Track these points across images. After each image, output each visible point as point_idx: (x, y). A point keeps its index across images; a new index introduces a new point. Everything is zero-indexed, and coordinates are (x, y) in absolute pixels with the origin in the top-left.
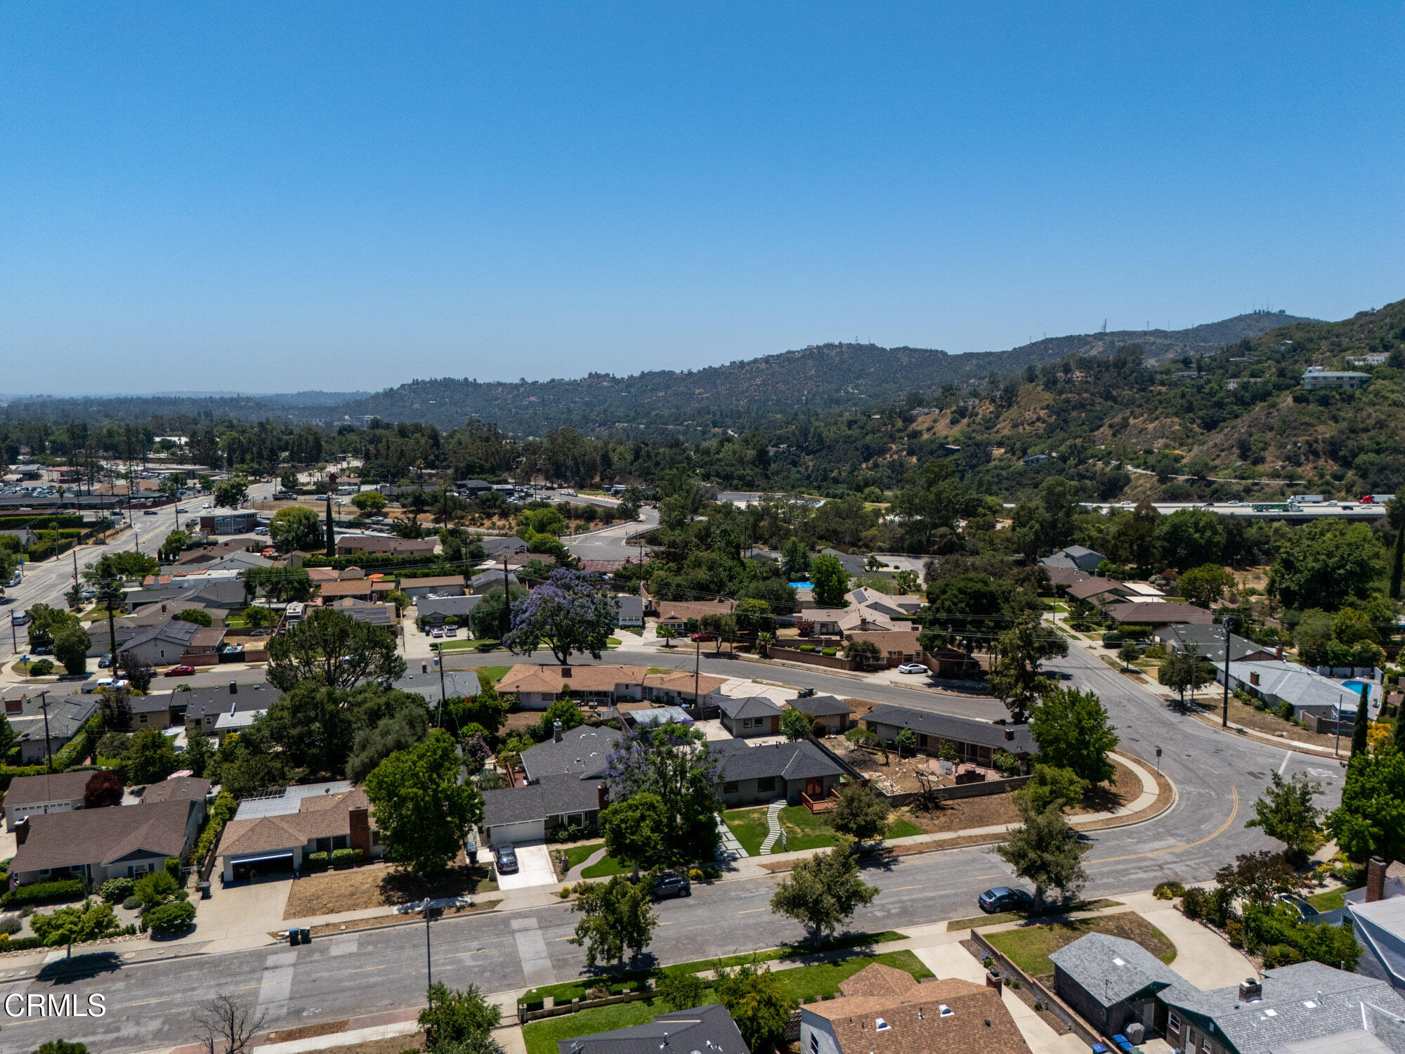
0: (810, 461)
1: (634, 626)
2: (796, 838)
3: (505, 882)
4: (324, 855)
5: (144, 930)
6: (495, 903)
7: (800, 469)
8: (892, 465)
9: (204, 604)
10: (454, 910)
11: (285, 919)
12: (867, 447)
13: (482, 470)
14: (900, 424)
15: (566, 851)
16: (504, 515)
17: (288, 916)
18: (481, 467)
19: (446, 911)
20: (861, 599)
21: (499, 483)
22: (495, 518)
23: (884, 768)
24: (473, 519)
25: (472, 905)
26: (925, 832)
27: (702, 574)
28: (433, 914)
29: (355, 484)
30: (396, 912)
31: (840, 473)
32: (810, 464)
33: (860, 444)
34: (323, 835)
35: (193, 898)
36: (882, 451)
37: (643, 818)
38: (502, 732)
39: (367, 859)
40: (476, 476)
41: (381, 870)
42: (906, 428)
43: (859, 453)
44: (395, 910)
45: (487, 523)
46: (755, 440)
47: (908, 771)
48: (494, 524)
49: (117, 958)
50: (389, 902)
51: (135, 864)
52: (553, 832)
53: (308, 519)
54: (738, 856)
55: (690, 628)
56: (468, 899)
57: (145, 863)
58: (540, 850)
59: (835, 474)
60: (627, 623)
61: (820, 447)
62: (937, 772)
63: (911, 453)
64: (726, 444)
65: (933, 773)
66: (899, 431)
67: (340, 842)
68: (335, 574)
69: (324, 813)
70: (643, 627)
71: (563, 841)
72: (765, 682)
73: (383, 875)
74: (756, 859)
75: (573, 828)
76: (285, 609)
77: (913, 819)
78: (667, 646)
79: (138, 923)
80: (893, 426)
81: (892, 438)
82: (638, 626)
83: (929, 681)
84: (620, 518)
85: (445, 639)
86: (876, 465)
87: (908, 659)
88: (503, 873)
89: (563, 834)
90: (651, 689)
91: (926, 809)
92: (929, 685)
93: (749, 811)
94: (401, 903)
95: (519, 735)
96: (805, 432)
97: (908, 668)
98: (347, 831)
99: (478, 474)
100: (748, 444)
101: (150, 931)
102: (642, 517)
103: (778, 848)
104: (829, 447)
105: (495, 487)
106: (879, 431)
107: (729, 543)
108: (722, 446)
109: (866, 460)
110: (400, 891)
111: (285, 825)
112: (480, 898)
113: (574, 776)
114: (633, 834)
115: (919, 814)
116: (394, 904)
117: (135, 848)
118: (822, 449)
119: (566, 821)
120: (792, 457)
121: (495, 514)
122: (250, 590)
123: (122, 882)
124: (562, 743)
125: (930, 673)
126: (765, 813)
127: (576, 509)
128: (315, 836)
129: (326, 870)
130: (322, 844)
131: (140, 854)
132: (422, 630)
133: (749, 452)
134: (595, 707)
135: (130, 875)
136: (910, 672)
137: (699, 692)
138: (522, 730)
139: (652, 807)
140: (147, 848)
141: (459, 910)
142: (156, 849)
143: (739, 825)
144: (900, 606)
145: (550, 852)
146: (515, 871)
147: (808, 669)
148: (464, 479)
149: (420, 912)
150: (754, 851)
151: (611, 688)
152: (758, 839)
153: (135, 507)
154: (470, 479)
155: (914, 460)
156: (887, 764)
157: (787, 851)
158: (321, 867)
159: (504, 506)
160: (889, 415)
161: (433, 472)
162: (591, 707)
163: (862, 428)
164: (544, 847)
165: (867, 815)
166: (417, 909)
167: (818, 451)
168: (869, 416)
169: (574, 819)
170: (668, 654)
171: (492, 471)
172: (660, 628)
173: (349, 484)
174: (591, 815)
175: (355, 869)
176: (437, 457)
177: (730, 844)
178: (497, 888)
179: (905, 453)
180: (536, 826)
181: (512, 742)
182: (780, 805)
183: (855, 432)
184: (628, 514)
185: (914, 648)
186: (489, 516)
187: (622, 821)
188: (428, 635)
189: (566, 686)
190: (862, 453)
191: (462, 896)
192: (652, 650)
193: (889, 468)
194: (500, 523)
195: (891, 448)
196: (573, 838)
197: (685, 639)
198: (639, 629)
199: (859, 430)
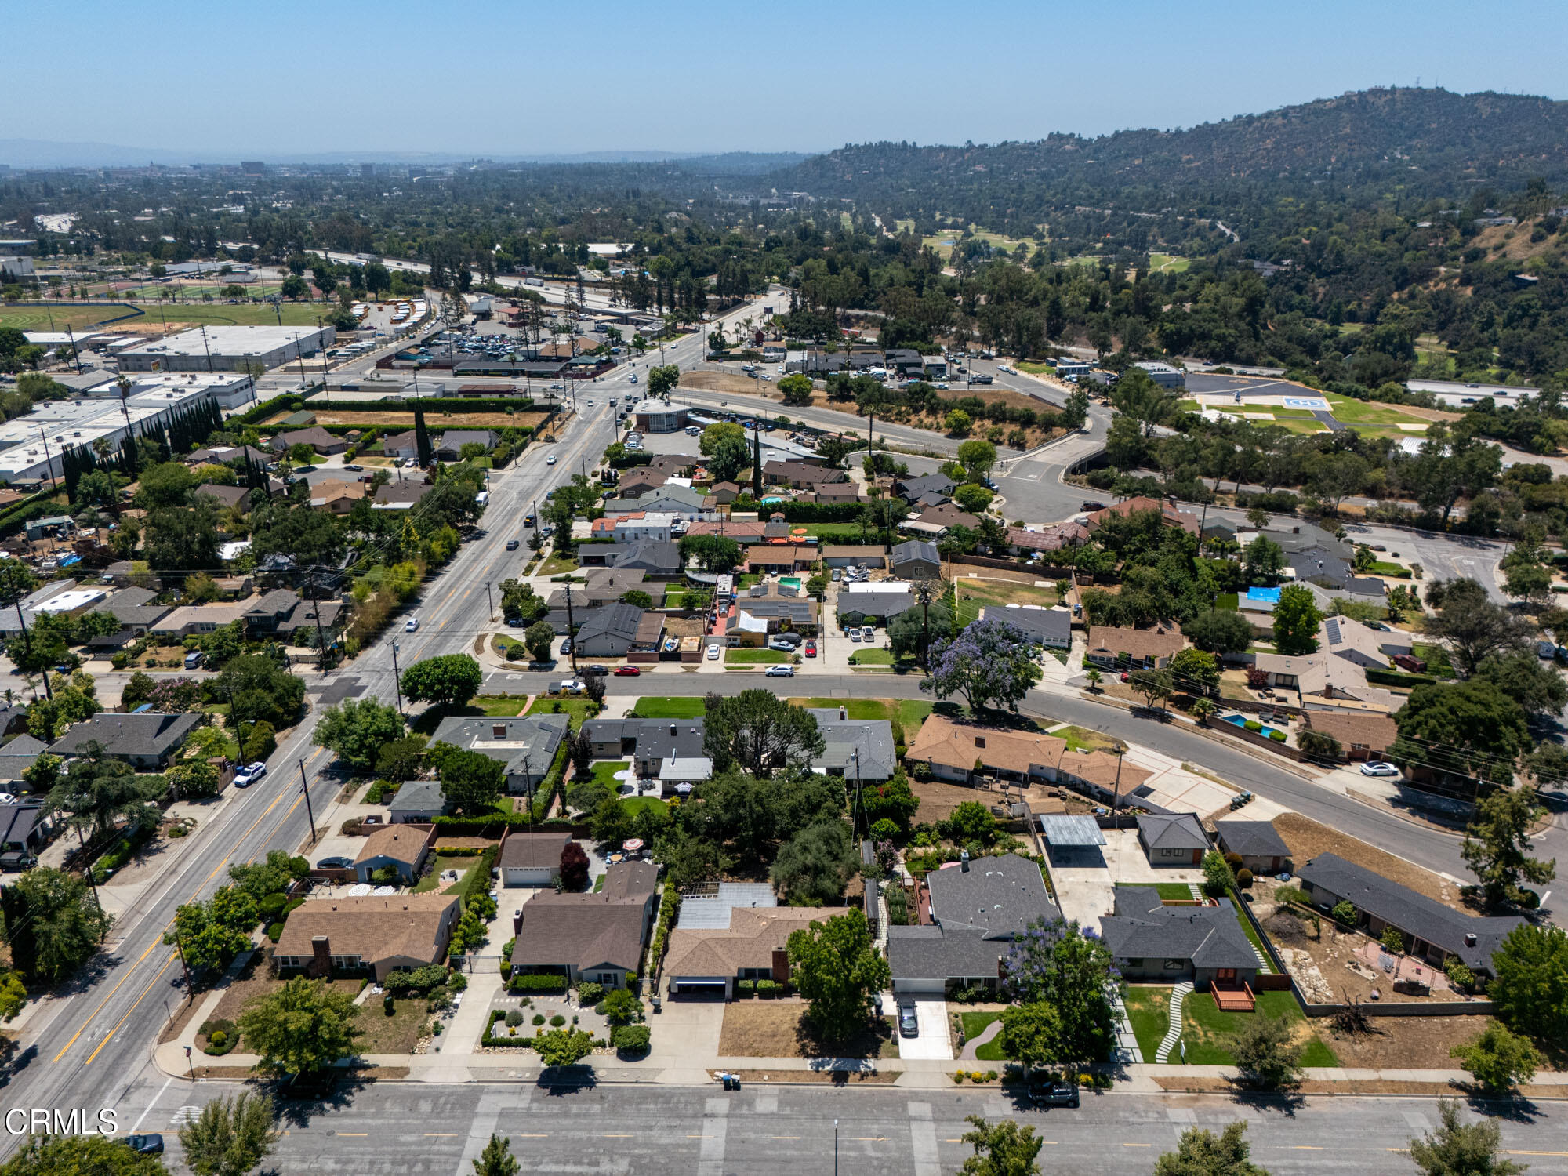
0: (1320, 286)
1: (1058, 648)
2: (1196, 1044)
3: (905, 1046)
4: (750, 984)
5: (611, 1045)
6: (895, 1075)
7: (1305, 297)
8: (1435, 297)
9: (643, 572)
10: (858, 1076)
11: (720, 1055)
12: (1403, 271)
13: (914, 336)
14: (1456, 237)
15: (964, 1015)
16: (933, 411)
17: (724, 1051)
18: (912, 332)
19: (851, 1077)
20: (1335, 638)
21: (930, 353)
22: (923, 413)
23: (1313, 944)
24: (899, 413)
25: (874, 1073)
26: (1343, 1065)
27: (1142, 598)
28: (840, 1077)
29: (781, 350)
30: (809, 1068)
31: (1359, 305)
32: (1321, 290)
33: (1393, 266)
34: (750, 967)
35: (648, 1009)
36: (1425, 276)
37: (1038, 1032)
38: (914, 821)
39: (787, 991)
40: (906, 343)
41: (797, 1007)
42: (1464, 243)
43: (1390, 278)
44: (807, 1064)
45: (914, 419)
46: (1246, 284)
47: (1341, 956)
48: (921, 421)
49: (592, 1073)
50: (803, 1053)
51: (603, 972)
52: (953, 992)
53: (736, 448)
54: (1131, 1058)
55: (1123, 664)
56: (872, 1063)
57: (611, 972)
58: (939, 1008)
59: (1352, 306)
60: (1052, 643)
61: (1338, 269)
62: (1374, 965)
63: (1466, 281)
64: (1207, 284)
65: (1368, 967)
66: (1454, 247)
67: (764, 974)
68: (760, 529)
69: (751, 942)
70: (1069, 650)
71: (962, 1002)
72: (1197, 767)
73: (799, 1013)
74: (1150, 1069)
75: (971, 992)
76: (716, 584)
77: (1332, 1041)
78: (1092, 689)
79: (607, 1040)
80: (1446, 239)
81: (1442, 258)
82: (1063, 648)
83: (1395, 792)
84: (1061, 426)
85: (863, 645)
86: (1412, 296)
87: (1375, 758)
88: (904, 1036)
89: (962, 996)
90: (1067, 775)
91: (1349, 1029)
92: (1395, 802)
93: (1151, 991)
94: (815, 1057)
95: (928, 830)
96: (1319, 247)
97: (1372, 770)
98: (770, 965)
99: (909, 340)
100: (1236, 288)
101: (615, 1049)
102: (1088, 424)
103: (1175, 1058)
104: (1350, 269)
105: (927, 360)
106: (1426, 246)
107: (1182, 546)
108: (1203, 287)
109: (1400, 288)
110: (813, 1040)
111: (719, 950)
112: (881, 1065)
113: (976, 934)
114: (1026, 1047)
115: (1339, 1034)
116: (807, 1056)
117: (603, 961)
118: (1340, 271)
119: (966, 983)
120: (1296, 280)
121: (923, 407)
122: (684, 551)
123: (595, 988)
124: (968, 875)
125: (1400, 777)
126: (1168, 997)
127: (1012, 411)
128: (743, 966)
129: (751, 997)
130: (749, 974)
131: (607, 965)
132: (842, 628)
133: (1235, 300)
134: (1007, 788)
135: (599, 981)
136: (1375, 775)
137: (1119, 792)
138: (932, 824)
139: (1047, 1023)
140: (612, 962)
141: (864, 1076)
142: (619, 963)
143: (1139, 1011)
144: (1384, 649)
145: (949, 1014)
146: (915, 1036)
147: (1251, 752)
148: (892, 348)
149: (830, 1072)
150: (1149, 1057)
151: (1025, 771)
152: (1157, 1038)
153: (576, 377)
154: (900, 347)
155: (1469, 291)
156: (1317, 939)
157: (1184, 1063)
158: (747, 994)
159: (933, 401)
160: (1444, 226)
161: (862, 313)
162: (1002, 787)
163: (1400, 241)
164: (943, 1004)
165: (1274, 1057)
166: (828, 1068)
167: (1334, 272)
168: (1414, 224)
169: (972, 982)
170: (1091, 703)
171: (924, 337)
172: (1087, 657)
173: (776, 350)
174: (990, 982)
175: (776, 1001)
176: (866, 296)
177: (1127, 1040)
178: (896, 1055)
179: (1456, 281)
180: (938, 983)
181: (921, 837)
182: (1185, 988)
183: (1390, 247)
184: (1072, 420)
185: (1387, 738)
186: (916, 411)
187: (1017, 1035)
188: (846, 635)
189: (978, 762)
190: (1395, 279)
191: (866, 1058)
192: (1075, 694)
193: (1429, 301)
194: (928, 421)
195: (1438, 273)
196: (972, 1000)
197: (1114, 676)
198: (1062, 651)
199: (1397, 245)
